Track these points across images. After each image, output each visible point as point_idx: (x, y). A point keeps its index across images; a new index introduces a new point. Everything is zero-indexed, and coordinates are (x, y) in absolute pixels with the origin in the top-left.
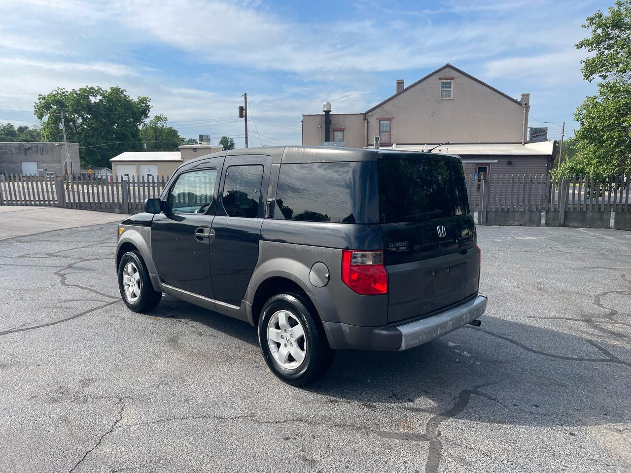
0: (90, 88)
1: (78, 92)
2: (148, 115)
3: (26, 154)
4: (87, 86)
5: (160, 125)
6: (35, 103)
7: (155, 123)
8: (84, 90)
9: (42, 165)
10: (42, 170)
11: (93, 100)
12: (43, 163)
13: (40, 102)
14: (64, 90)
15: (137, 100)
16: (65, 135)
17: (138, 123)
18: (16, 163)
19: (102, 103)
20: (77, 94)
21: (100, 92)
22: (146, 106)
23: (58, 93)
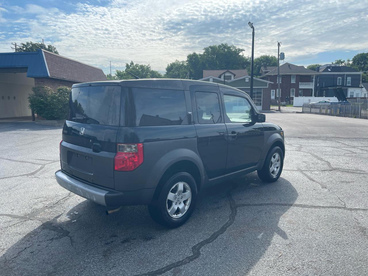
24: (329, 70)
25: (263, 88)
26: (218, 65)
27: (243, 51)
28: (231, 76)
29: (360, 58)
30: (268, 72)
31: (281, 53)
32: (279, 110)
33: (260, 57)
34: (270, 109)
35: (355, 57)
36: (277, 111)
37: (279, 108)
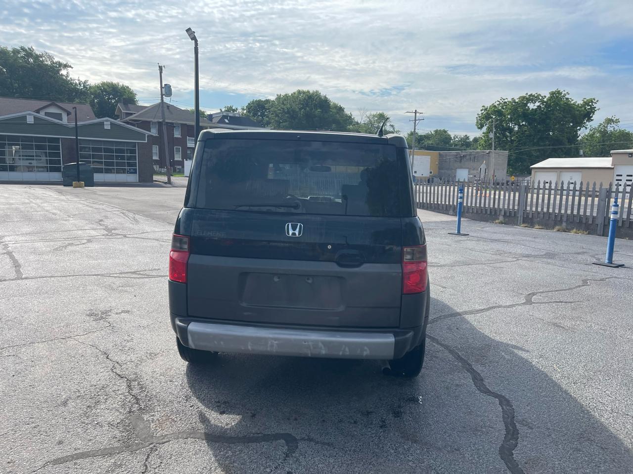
0: (530, 96)
1: (517, 101)
2: (592, 119)
3: (461, 161)
4: (527, 94)
5: (610, 129)
6: (478, 114)
7: (604, 126)
8: (524, 97)
9: (472, 172)
10: (472, 176)
11: (531, 106)
12: (474, 169)
13: (482, 114)
14: (506, 100)
15: (582, 102)
16: (493, 143)
17: (579, 128)
18: (452, 169)
19: (540, 109)
20: (515, 102)
21: (539, 99)
22: (591, 108)
23: (500, 104)
24: (227, 121)
25: (138, 142)
26: (16, 89)
27: (68, 68)
28: (61, 114)
29: (256, 107)
30: (131, 114)
31: (165, 85)
32: (169, 182)
33: (101, 84)
34: (153, 181)
35: (249, 104)
36: (166, 183)
37: (169, 179)
